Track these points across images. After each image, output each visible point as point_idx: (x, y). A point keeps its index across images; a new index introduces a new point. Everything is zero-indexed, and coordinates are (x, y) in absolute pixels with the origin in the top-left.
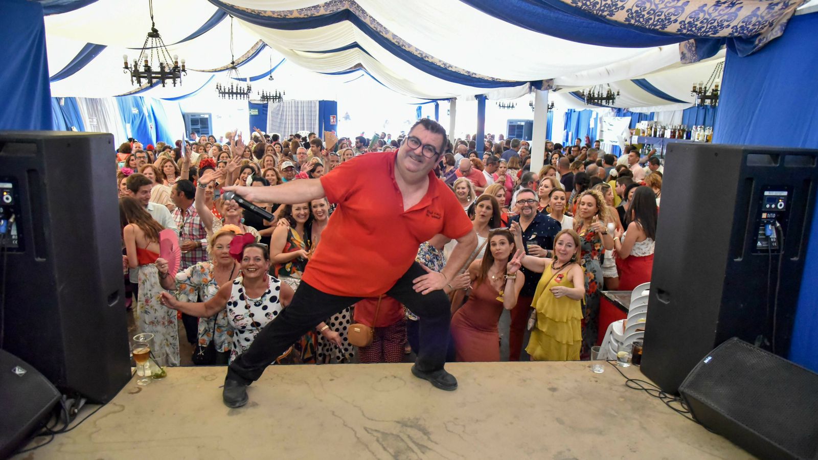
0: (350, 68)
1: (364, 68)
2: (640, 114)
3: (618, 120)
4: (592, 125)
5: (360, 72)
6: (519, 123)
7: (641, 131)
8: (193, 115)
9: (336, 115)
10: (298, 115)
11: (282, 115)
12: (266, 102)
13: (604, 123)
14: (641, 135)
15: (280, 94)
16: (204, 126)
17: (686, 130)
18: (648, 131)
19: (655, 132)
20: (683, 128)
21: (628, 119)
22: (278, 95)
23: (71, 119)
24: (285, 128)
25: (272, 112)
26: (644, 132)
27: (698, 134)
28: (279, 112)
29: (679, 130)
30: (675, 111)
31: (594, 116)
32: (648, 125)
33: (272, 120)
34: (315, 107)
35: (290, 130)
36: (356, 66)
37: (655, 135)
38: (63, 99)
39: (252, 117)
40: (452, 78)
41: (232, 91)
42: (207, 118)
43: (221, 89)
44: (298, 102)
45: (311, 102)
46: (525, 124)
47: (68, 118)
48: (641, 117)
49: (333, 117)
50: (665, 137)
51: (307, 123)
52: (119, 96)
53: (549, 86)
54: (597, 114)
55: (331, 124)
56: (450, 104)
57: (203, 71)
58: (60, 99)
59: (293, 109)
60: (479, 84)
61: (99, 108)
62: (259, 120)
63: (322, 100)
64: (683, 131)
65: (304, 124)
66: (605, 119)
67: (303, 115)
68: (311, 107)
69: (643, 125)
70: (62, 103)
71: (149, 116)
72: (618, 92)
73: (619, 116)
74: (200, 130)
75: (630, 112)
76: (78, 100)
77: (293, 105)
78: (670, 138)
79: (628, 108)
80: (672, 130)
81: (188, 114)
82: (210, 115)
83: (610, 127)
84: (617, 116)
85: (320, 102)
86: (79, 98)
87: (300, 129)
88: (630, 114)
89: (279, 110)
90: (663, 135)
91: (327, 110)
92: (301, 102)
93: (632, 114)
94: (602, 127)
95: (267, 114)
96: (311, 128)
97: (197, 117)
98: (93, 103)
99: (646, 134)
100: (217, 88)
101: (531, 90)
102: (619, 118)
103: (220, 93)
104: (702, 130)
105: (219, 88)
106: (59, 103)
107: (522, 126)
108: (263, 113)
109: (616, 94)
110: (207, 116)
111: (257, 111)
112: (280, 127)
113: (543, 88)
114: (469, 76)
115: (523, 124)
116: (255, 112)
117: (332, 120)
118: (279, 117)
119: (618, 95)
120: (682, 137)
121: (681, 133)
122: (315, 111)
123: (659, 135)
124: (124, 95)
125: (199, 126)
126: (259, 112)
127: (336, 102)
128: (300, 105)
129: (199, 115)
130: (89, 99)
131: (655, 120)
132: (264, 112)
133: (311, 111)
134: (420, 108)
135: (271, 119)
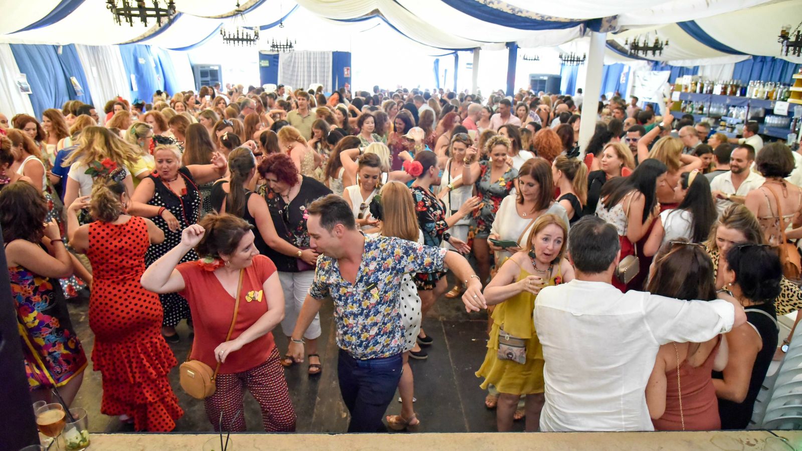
0: (367, 15)
1: (382, 15)
2: (682, 68)
3: (654, 74)
4: (623, 80)
5: (377, 20)
6: (541, 78)
7: (683, 88)
8: (202, 66)
9: (350, 66)
10: (310, 67)
11: (294, 67)
12: (275, 53)
13: (637, 78)
14: (683, 90)
15: (291, 43)
16: (214, 78)
17: (741, 85)
18: (692, 86)
19: (702, 88)
20: (737, 83)
21: (666, 74)
22: (289, 44)
23: (70, 67)
24: (297, 80)
25: (283, 64)
26: (686, 88)
27: (757, 90)
28: (291, 63)
29: (732, 86)
30: (724, 65)
31: (626, 70)
32: (693, 80)
33: (284, 72)
34: (328, 58)
35: (302, 83)
36: (373, 12)
37: (701, 91)
38: (61, 48)
39: (262, 69)
40: (492, 17)
41: (238, 37)
42: (217, 71)
43: (225, 35)
44: (310, 54)
45: (324, 53)
46: (549, 78)
47: (67, 69)
48: (682, 71)
49: (348, 69)
50: (714, 93)
51: (320, 76)
52: (120, 44)
53: (610, 26)
54: (630, 68)
55: (345, 76)
56: (473, 54)
57: (209, 17)
58: (58, 47)
59: (306, 60)
60: (523, 24)
61: (101, 57)
62: (270, 72)
63: (335, 51)
64: (737, 86)
65: (316, 76)
66: (639, 73)
67: (316, 67)
68: (324, 58)
69: (686, 80)
70: (60, 51)
71: (156, 67)
72: (667, 42)
73: (656, 70)
74: (210, 82)
75: (670, 66)
76: (77, 47)
77: (306, 56)
78: (721, 94)
79: (667, 62)
80: (723, 86)
81: (197, 66)
82: (220, 67)
83: (644, 82)
84: (653, 70)
85: (334, 53)
86: (78, 45)
87: (312, 82)
88: (669, 68)
89: (291, 61)
90: (711, 91)
91: (341, 61)
92: (314, 54)
93: (672, 67)
94: (634, 82)
95: (277, 66)
96: (324, 80)
97: (206, 69)
98: (94, 50)
99: (689, 90)
100: (221, 34)
101: (583, 33)
102: (655, 72)
103: (224, 39)
104: (761, 86)
105: (223, 33)
106: (56, 52)
107: (545, 81)
108: (274, 65)
109: (664, 43)
110: (216, 68)
111: (267, 62)
112: (291, 79)
113: (602, 30)
114: (514, 14)
115: (546, 78)
116: (266, 63)
117: (346, 73)
118: (291, 69)
119: (667, 44)
120: (735, 93)
121: (734, 89)
122: (328, 63)
123: (707, 91)
124: (127, 44)
125: (209, 78)
126: (270, 63)
127: (350, 54)
128: (312, 56)
129: (209, 66)
130: (90, 46)
131: (700, 74)
132: (275, 63)
133: (324, 63)
134: (437, 61)
135: (282, 71)
